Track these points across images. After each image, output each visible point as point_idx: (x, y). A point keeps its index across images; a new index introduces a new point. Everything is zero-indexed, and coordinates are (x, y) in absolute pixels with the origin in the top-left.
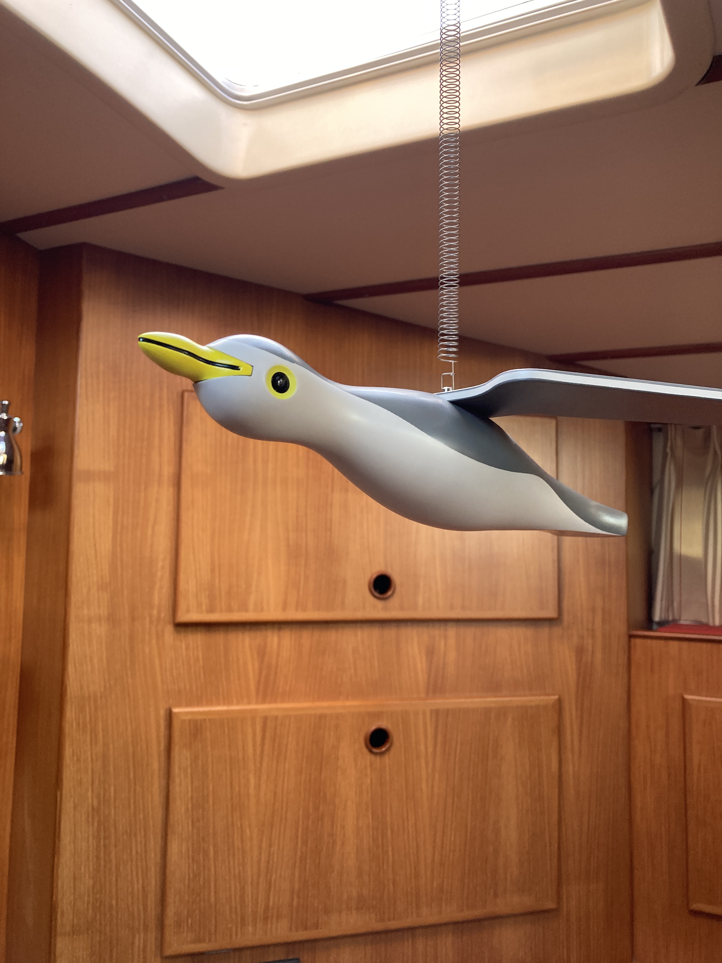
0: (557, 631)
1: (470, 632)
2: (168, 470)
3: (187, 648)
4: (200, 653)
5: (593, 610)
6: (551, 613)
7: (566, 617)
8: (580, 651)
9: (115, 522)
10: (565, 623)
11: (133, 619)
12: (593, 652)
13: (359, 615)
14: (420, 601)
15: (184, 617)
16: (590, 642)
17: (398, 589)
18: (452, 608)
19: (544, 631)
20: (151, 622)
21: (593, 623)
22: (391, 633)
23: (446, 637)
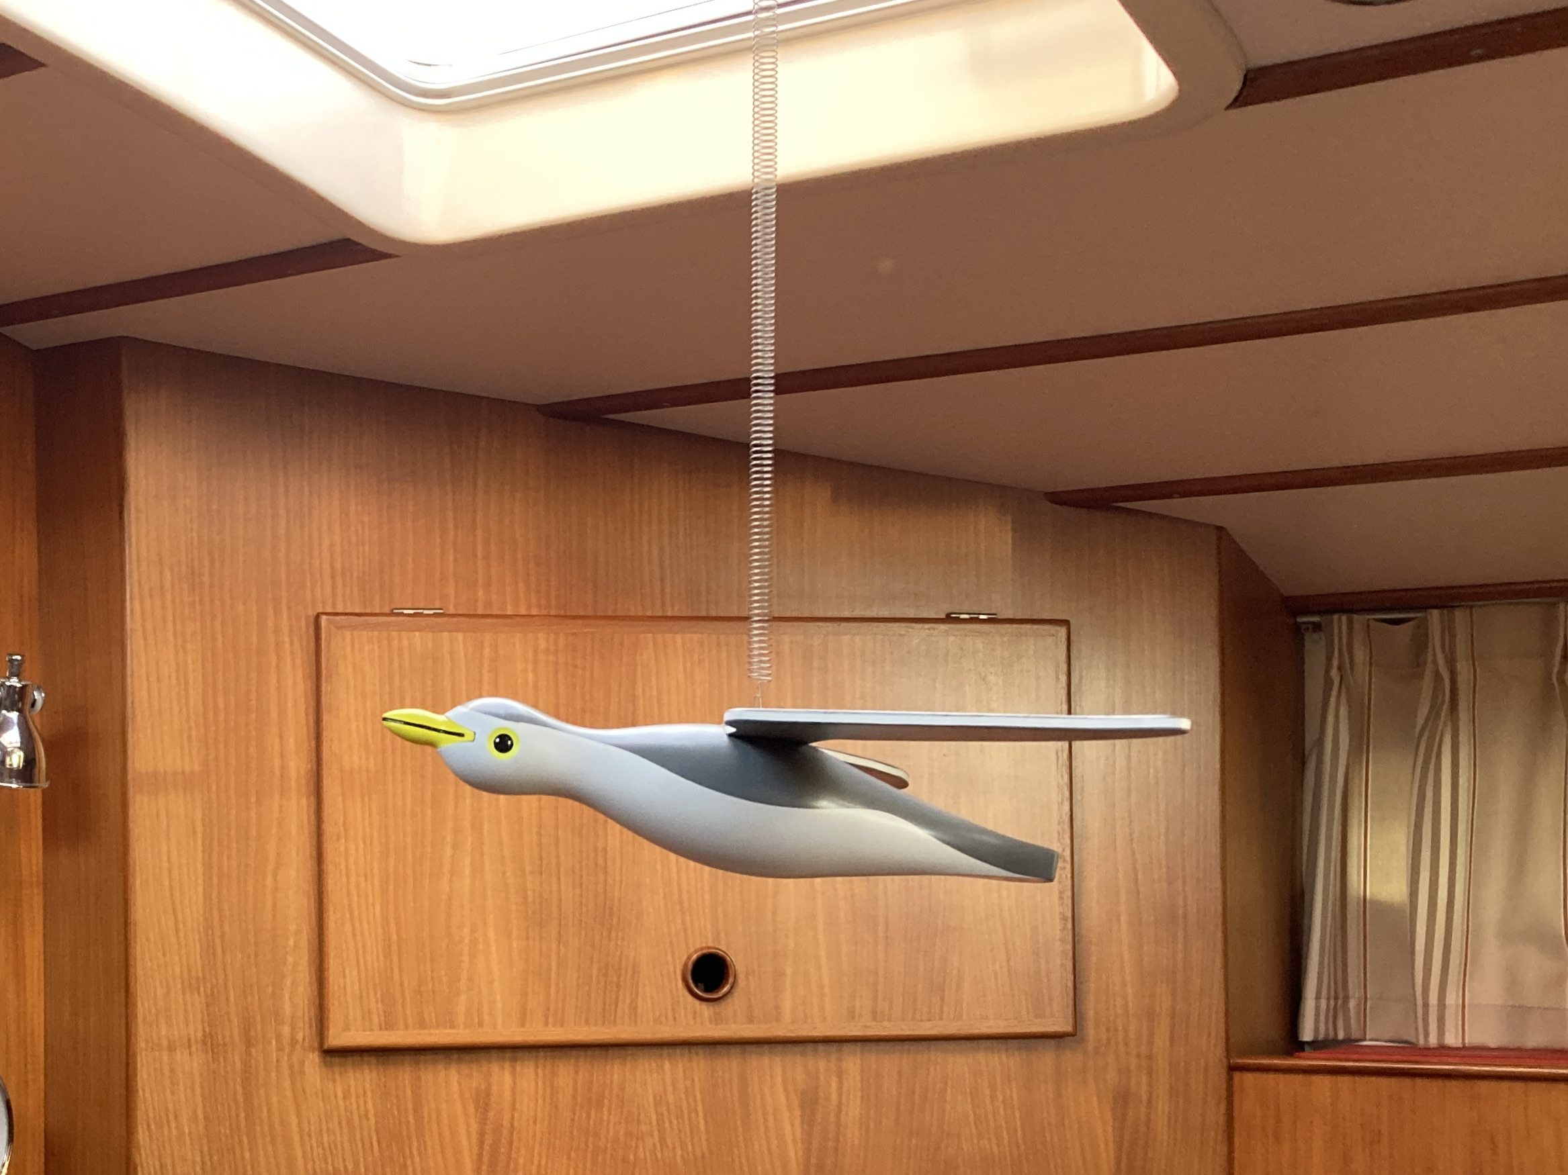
0: (1072, 1059)
1: (890, 1063)
2: (297, 766)
3: (346, 1096)
4: (370, 1106)
5: (1151, 1015)
6: (1059, 1023)
7: (1091, 1032)
8: (1122, 1100)
9: (208, 866)
10: (1091, 1045)
11: (248, 1043)
12: (1149, 1101)
13: (666, 1032)
14: (787, 1004)
15: (337, 1039)
16: (1144, 1080)
17: (741, 982)
18: (852, 1015)
19: (1046, 1059)
20: (280, 1049)
21: (1151, 1043)
22: (729, 1066)
23: (840, 1075)
